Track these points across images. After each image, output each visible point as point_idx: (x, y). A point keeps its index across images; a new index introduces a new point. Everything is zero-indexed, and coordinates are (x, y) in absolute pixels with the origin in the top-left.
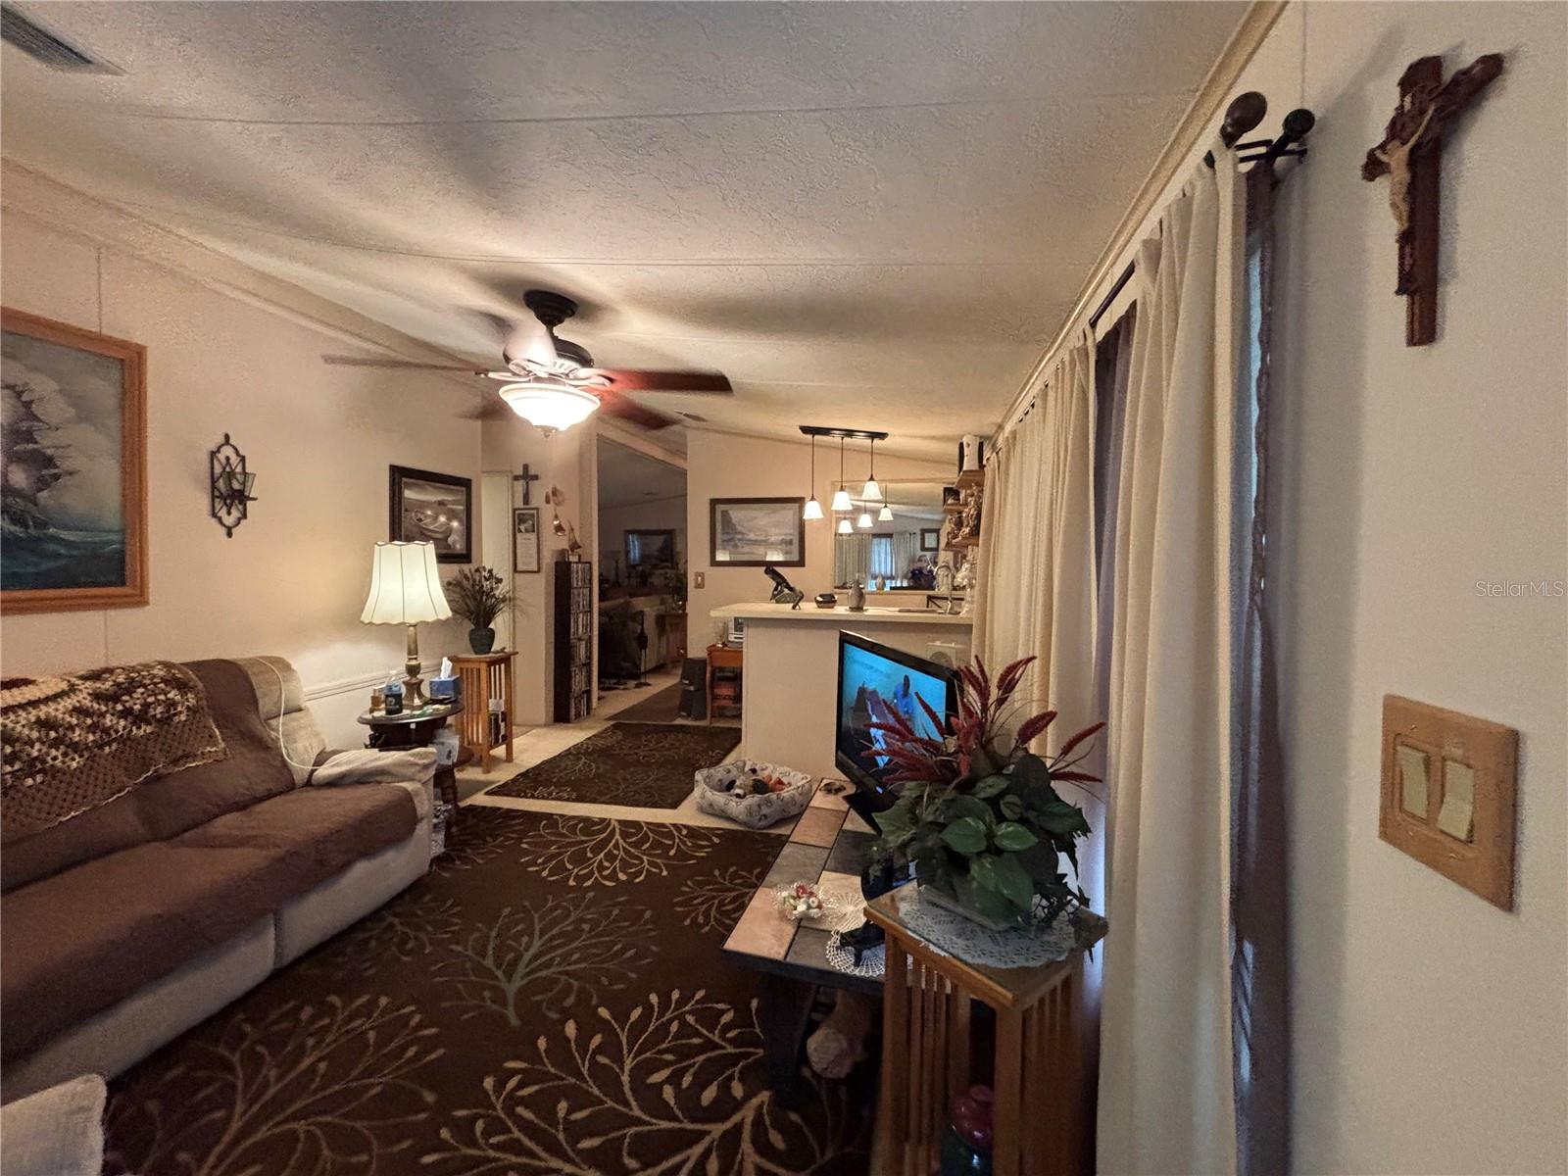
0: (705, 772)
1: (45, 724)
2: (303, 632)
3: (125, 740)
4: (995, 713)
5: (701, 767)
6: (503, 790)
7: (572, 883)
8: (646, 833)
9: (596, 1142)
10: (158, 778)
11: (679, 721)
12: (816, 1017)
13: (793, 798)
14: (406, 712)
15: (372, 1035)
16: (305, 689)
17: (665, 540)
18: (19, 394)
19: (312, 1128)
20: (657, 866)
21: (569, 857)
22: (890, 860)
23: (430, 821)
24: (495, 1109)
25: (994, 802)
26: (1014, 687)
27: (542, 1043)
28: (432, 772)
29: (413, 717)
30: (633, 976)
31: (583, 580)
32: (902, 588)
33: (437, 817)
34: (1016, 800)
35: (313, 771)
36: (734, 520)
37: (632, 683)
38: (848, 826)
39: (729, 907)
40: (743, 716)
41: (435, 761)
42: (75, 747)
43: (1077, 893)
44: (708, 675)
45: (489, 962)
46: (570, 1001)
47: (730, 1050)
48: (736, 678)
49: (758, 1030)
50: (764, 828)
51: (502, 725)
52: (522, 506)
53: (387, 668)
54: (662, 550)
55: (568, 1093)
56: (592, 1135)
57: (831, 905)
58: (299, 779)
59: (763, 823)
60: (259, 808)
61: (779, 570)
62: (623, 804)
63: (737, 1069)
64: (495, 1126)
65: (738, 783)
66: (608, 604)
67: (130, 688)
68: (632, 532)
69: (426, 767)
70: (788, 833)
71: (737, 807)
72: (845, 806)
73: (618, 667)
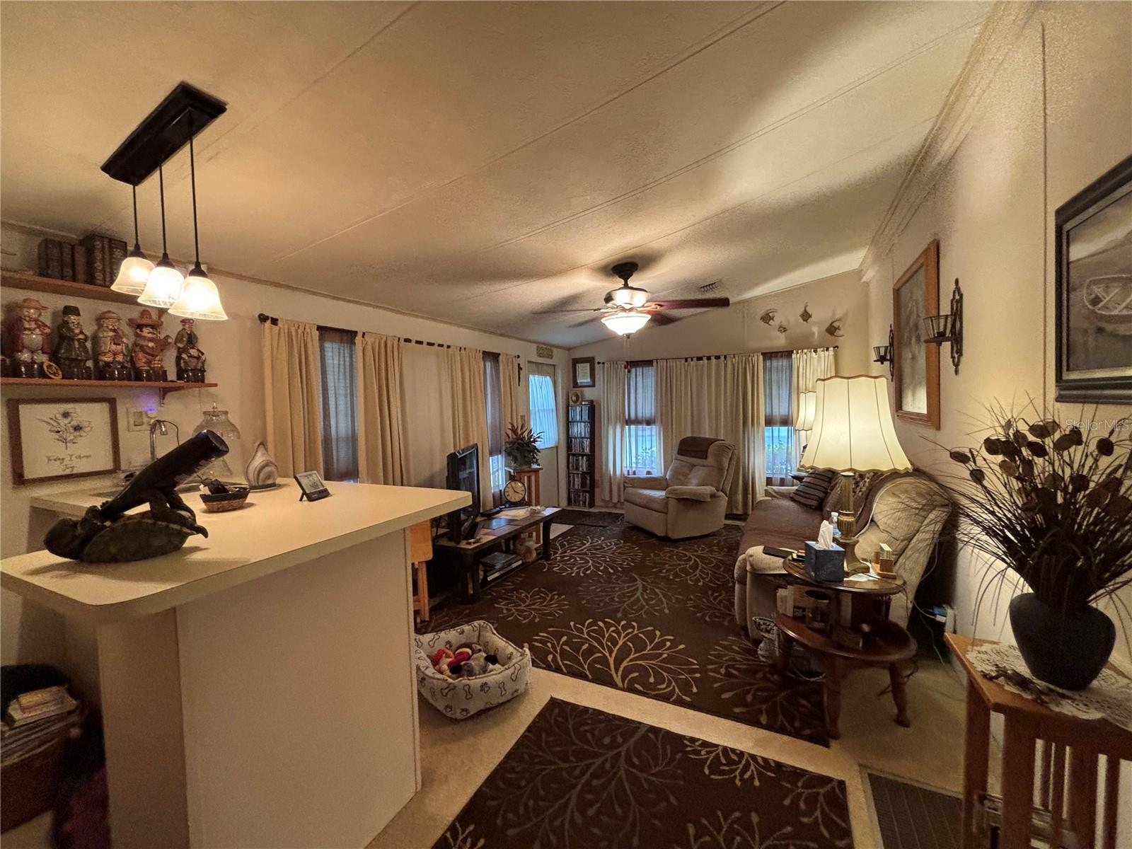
7: (635, 624)
8: (586, 663)
20: (577, 629)
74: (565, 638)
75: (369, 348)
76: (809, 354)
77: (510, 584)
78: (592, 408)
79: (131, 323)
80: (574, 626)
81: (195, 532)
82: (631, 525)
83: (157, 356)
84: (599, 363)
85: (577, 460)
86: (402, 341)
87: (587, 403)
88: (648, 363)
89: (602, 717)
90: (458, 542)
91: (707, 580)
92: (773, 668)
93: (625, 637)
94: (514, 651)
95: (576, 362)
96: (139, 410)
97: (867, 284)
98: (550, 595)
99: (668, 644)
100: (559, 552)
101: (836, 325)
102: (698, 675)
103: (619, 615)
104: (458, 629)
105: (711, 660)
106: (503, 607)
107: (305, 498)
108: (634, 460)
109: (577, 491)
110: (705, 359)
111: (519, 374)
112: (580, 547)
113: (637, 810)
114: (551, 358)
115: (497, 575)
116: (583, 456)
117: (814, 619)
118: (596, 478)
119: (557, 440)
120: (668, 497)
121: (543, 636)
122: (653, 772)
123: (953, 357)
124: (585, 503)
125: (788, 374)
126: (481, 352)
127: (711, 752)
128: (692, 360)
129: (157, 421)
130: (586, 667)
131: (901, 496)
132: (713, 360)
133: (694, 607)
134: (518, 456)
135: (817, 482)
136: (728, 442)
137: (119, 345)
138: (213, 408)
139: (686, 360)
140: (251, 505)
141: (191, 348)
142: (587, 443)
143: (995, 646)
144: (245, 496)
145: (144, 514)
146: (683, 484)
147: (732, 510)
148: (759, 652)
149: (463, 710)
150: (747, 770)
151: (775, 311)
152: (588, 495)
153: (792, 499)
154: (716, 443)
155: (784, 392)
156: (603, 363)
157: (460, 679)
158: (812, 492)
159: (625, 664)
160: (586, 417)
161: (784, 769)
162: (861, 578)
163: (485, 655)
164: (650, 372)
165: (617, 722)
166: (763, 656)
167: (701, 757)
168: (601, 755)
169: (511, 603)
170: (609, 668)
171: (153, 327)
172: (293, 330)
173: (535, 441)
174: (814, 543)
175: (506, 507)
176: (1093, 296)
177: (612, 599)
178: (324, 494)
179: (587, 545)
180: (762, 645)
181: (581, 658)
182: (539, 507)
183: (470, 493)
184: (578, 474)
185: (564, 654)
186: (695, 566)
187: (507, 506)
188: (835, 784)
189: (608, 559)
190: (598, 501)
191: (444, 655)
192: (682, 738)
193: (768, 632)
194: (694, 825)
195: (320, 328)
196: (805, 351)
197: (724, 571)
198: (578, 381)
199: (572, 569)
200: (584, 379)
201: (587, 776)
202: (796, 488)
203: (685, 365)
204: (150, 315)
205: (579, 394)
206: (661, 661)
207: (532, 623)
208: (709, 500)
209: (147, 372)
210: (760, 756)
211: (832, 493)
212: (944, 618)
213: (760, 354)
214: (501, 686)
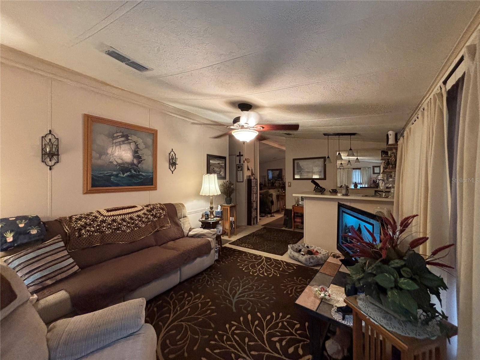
0: (291, 245)
1: (138, 216)
2: (188, 197)
3: (152, 221)
4: (399, 235)
5: (290, 244)
6: (233, 243)
7: (251, 273)
8: (273, 262)
9: (256, 353)
10: (158, 231)
11: (284, 228)
12: (329, 335)
13: (322, 258)
14: (210, 219)
15: (200, 305)
16: (187, 212)
17: (279, 172)
18: (136, 143)
19: (186, 325)
20: (276, 273)
21: (251, 266)
22: (354, 284)
23: (215, 250)
24: (229, 334)
25: (398, 269)
26: (408, 226)
27: (242, 319)
28: (215, 236)
29: (211, 220)
30: (268, 305)
31: (255, 184)
32: (365, 187)
33: (216, 249)
34: (409, 270)
35: (189, 233)
36: (301, 165)
37: (269, 215)
38: (341, 270)
39: (299, 290)
40: (304, 229)
41: (216, 233)
42: (143, 222)
43: (441, 313)
44: (293, 215)
45: (228, 292)
46: (249, 309)
47: (298, 337)
48: (302, 216)
49: (308, 333)
50: (312, 266)
51: (233, 225)
52: (239, 163)
53: (205, 207)
54: (278, 175)
55: (249, 336)
56: (255, 351)
57: (334, 296)
58: (185, 234)
59: (311, 264)
60: (178, 240)
61: (317, 181)
62: (266, 252)
63: (301, 344)
64: (228, 339)
65: (302, 250)
66: (262, 191)
67: (153, 209)
68: (270, 170)
69: (214, 234)
70: (319, 269)
71: (303, 258)
72: (340, 263)
73: (266, 210)
74: (281, 269)
80: (277, 275)
103: (256, 278)
159: (260, 261)
170: (266, 260)
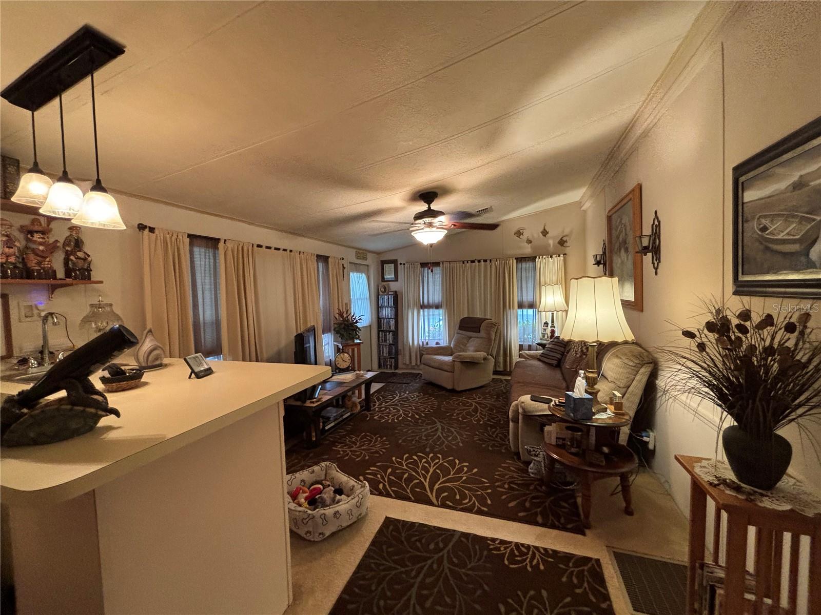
7: (440, 456)
20: (398, 463)
74: (390, 470)
75: (230, 253)
76: (547, 259)
77: (342, 431)
78: (396, 297)
79: (22, 229)
80: (395, 460)
81: (108, 414)
82: (426, 382)
83: (47, 257)
84: (401, 264)
85: (386, 335)
86: (255, 246)
87: (392, 293)
88: (437, 264)
89: (426, 529)
90: (305, 402)
91: (486, 419)
92: (541, 481)
93: (433, 466)
94: (355, 484)
95: (383, 263)
96: (30, 304)
97: (585, 211)
98: (374, 438)
99: (466, 469)
100: (377, 405)
101: (564, 239)
102: (489, 491)
103: (428, 450)
104: (310, 469)
105: (497, 478)
106: (339, 449)
107: (193, 375)
108: (427, 334)
109: (385, 358)
110: (476, 261)
111: (343, 272)
112: (393, 400)
113: (461, 599)
114: (366, 260)
115: (332, 424)
116: (390, 332)
117: (572, 446)
118: (399, 348)
119: (370, 320)
120: (454, 361)
121: (373, 470)
122: (469, 567)
123: (653, 263)
124: (391, 366)
125: (533, 273)
126: (315, 255)
127: (508, 547)
128: (467, 262)
129: (49, 313)
130: (408, 491)
131: (622, 357)
132: (482, 263)
133: (479, 440)
134: (345, 334)
135: (556, 347)
136: (493, 321)
137: (12, 248)
138: (99, 301)
139: (463, 263)
140: (146, 384)
141: (78, 251)
142: (392, 322)
143: (709, 462)
144: (140, 376)
145: (61, 400)
146: (463, 351)
147: (496, 368)
148: (530, 471)
149: (320, 534)
150: (534, 559)
151: (524, 229)
152: (393, 360)
153: (539, 360)
154: (487, 321)
155: (530, 285)
156: (404, 264)
157: (317, 510)
158: (552, 354)
159: (436, 486)
160: (391, 304)
161: (559, 555)
162: (602, 416)
163: (333, 489)
164: (438, 270)
165: (438, 532)
166: (532, 473)
167: (502, 552)
168: (429, 558)
169: (345, 446)
170: (426, 490)
171: (43, 233)
172: (168, 237)
173: (356, 322)
174: (572, 393)
175: (336, 373)
176: (762, 226)
177: (420, 438)
178: (209, 372)
179: (397, 398)
180: (532, 465)
181: (404, 485)
182: (362, 372)
183: (330, 368)
184: (386, 345)
185: (391, 483)
186: (476, 410)
187: (337, 371)
188: (593, 562)
189: (414, 408)
190: (400, 365)
191: (301, 491)
192: (486, 539)
193: (536, 456)
194: (503, 604)
195: (190, 236)
196: (544, 257)
197: (496, 413)
198: (385, 277)
199: (388, 416)
200: (389, 276)
201: (421, 576)
202: (542, 351)
203: (462, 266)
204: (40, 222)
205: (386, 287)
206: (462, 483)
207: (363, 460)
208: (482, 362)
209: (38, 271)
210: (541, 547)
211: (568, 355)
212: (648, 439)
213: (514, 259)
214: (349, 512)
